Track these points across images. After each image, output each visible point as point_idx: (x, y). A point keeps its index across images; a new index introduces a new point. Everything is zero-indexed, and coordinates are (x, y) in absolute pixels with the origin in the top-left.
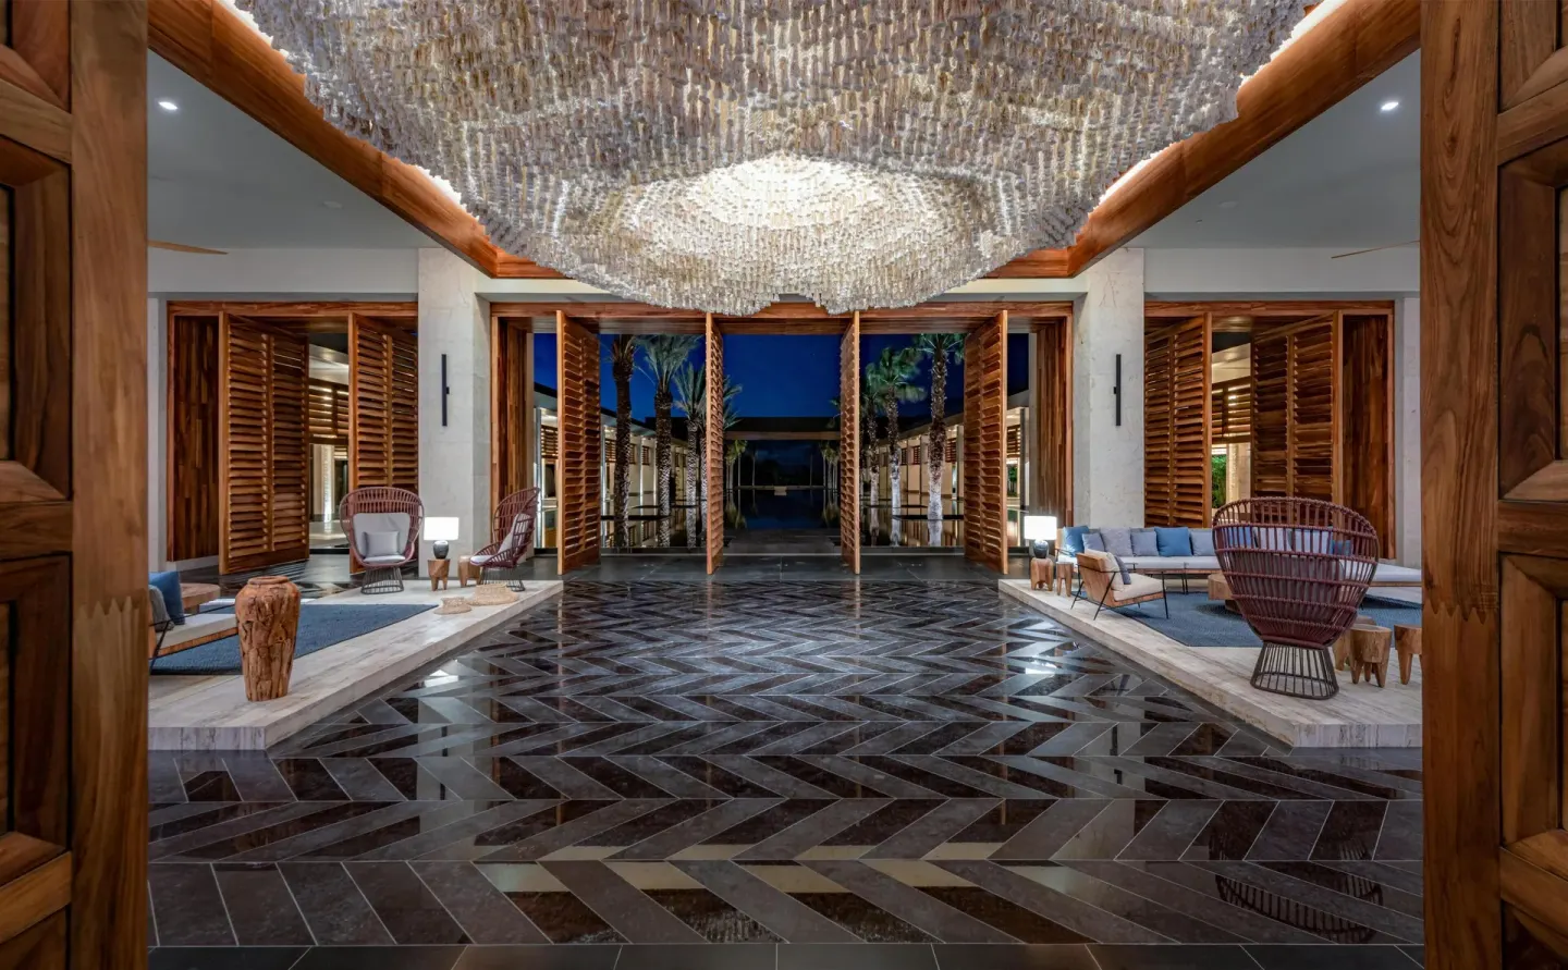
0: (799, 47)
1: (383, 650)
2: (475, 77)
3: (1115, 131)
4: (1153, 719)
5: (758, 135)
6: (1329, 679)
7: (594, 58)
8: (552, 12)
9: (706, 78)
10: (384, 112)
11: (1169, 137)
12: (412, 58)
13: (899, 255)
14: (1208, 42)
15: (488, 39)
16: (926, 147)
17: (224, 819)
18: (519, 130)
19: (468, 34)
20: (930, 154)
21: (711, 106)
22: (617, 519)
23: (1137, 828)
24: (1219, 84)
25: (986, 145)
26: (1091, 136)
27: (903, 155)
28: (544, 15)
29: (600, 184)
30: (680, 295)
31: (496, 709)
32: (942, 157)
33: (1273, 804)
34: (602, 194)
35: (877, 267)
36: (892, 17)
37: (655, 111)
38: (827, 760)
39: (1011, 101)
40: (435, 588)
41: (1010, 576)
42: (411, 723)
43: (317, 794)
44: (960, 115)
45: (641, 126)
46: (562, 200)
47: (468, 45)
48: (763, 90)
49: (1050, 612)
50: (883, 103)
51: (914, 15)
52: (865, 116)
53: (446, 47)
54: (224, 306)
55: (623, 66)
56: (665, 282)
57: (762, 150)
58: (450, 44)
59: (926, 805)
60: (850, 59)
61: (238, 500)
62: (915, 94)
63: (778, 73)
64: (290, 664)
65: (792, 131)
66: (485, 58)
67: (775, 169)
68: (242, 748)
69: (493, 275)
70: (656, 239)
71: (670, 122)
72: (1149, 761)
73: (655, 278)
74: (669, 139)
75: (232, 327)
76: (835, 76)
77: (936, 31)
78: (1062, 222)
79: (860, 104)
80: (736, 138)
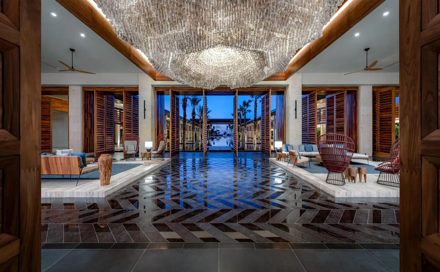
0: (224, 17)
1: (131, 174)
2: (151, 25)
3: (295, 39)
4: (304, 191)
5: (214, 40)
6: (343, 181)
7: (178, 19)
8: (168, 7)
9: (203, 25)
10: (131, 35)
11: (307, 41)
12: (137, 20)
13: (247, 73)
14: (316, 15)
15: (154, 15)
16: (252, 43)
17: (95, 213)
18: (161, 39)
19: (150, 13)
20: (253, 45)
21: (204, 32)
22: (183, 144)
23: (300, 216)
24: (318, 27)
25: (266, 43)
26: (290, 41)
27: (247, 45)
28: (167, 8)
29: (179, 54)
30: (197, 84)
31: (156, 188)
32: (256, 46)
33: (331, 210)
34: (180, 56)
35: (241, 77)
36: (245, 9)
37: (191, 34)
38: (230, 200)
39: (271, 31)
40: (143, 160)
41: (272, 157)
42: (137, 191)
43: (116, 208)
44: (260, 35)
45: (188, 37)
46: (171, 58)
47: (150, 17)
48: (216, 28)
49: (281, 166)
50: (243, 32)
51: (250, 8)
52: (239, 35)
53: (144, 17)
54: (95, 88)
55: (184, 22)
56: (194, 81)
57: (216, 45)
58: (145, 16)
59: (252, 211)
60: (235, 20)
61: (99, 138)
62: (250, 29)
63: (219, 23)
64: (110, 177)
65: (222, 39)
66: (153, 19)
67: (219, 51)
68: (99, 197)
69: (155, 80)
70: (192, 69)
71: (195, 37)
72: (303, 200)
73: (192, 79)
74: (195, 41)
75: (97, 94)
76: (232, 24)
77: (255, 12)
78: (283, 65)
79: (238, 32)
80: (209, 41)
